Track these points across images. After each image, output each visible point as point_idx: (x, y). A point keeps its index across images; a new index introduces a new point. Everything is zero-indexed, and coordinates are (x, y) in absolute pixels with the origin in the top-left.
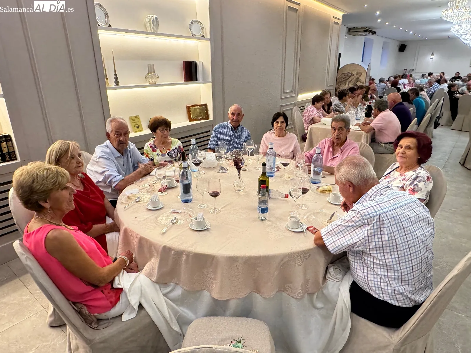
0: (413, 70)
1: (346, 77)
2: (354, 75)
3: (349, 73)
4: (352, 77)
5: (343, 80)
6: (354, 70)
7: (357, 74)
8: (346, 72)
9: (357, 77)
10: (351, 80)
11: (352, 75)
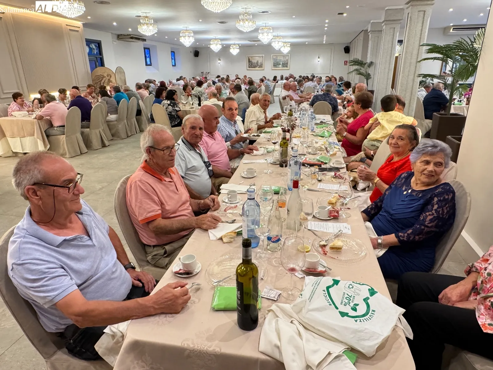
0: (209, 73)
1: (99, 79)
2: (105, 77)
3: (101, 75)
4: (104, 79)
5: (98, 81)
6: (104, 73)
7: (108, 76)
8: (99, 74)
9: (108, 78)
10: (105, 81)
11: (104, 77)
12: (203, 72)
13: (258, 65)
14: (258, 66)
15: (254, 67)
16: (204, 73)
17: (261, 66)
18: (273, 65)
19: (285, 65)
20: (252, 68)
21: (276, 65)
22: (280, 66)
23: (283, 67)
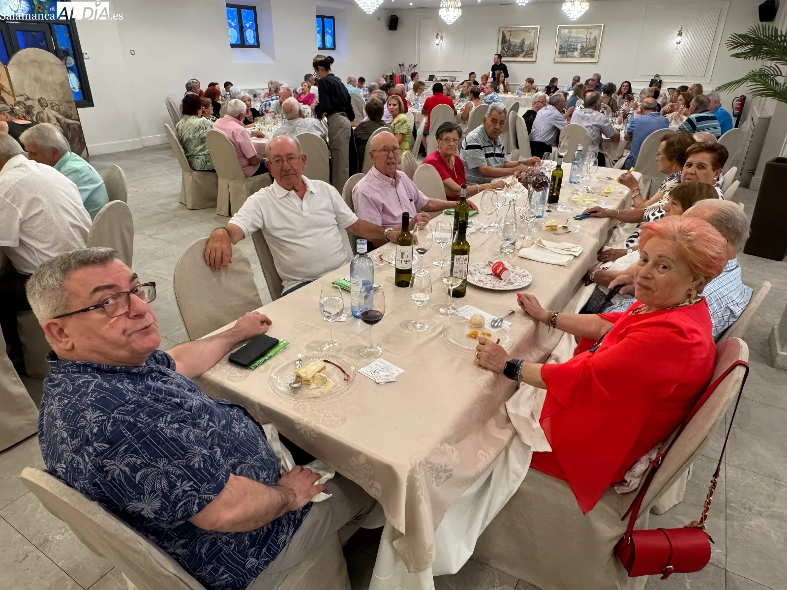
0: (415, 66)
12: (403, 65)
13: (523, 51)
14: (524, 53)
15: (513, 56)
16: (407, 65)
17: (529, 53)
18: (558, 50)
19: (589, 51)
20: (509, 56)
21: (565, 50)
22: (576, 53)
23: (583, 55)
